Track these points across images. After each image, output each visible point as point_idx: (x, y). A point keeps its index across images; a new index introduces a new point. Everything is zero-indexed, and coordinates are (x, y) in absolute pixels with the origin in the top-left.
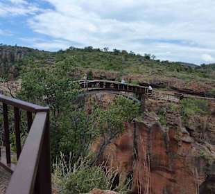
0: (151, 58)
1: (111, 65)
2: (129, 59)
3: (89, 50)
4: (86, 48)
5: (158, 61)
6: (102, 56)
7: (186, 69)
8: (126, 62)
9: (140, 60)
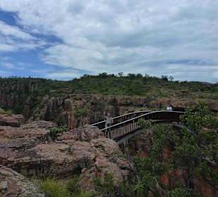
0: (169, 80)
1: (131, 90)
2: (148, 82)
3: (104, 76)
4: (100, 75)
5: (177, 82)
6: (118, 82)
7: (209, 88)
8: (145, 86)
9: (159, 83)
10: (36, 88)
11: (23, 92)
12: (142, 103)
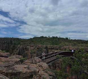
0: (69, 39)
1: (53, 43)
2: (60, 40)
3: (42, 37)
5: (72, 40)
6: (48, 39)
7: (85, 42)
8: (59, 41)
9: (65, 40)
10: (15, 42)
11: (10, 43)
12: (58, 48)
